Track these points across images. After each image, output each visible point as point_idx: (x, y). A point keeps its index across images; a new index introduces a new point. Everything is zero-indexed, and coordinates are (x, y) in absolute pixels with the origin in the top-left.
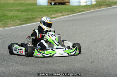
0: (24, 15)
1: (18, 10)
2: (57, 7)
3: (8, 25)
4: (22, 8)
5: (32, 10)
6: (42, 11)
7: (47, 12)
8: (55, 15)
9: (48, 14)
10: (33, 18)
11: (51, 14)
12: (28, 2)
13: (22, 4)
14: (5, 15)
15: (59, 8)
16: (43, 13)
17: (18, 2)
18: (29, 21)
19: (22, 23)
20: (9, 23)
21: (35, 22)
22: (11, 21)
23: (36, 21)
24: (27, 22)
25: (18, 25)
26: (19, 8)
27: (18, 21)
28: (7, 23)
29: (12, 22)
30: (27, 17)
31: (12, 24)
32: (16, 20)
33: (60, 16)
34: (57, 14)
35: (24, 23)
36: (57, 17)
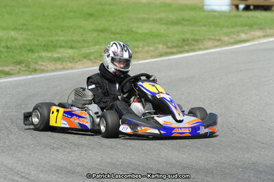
0: (175, 33)
1: (160, 21)
2: (253, 17)
3: (138, 55)
4: (171, 16)
5: (192, 22)
6: (216, 25)
7: (228, 27)
8: (249, 35)
9: (231, 32)
10: (195, 40)
11: (238, 32)
13: (170, 5)
14: (130, 32)
15: (257, 17)
16: (218, 29)
18: (186, 47)
19: (169, 50)
20: (141, 49)
21: (200, 49)
22: (143, 45)
23: (202, 47)
24: (182, 50)
25: (161, 56)
26: (162, 15)
27: (160, 46)
28: (136, 49)
29: (146, 48)
30: (183, 36)
31: (147, 52)
32: (155, 43)
33: (259, 37)
34: (252, 33)
35: (174, 50)
36: (253, 39)
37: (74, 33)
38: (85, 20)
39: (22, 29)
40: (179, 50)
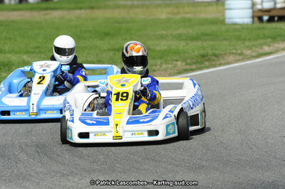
0: (194, 48)
1: (179, 37)
2: (276, 28)
4: (190, 31)
5: (213, 36)
6: (238, 38)
7: (249, 40)
8: (272, 48)
9: (253, 45)
10: (216, 56)
11: (261, 45)
12: (203, 16)
13: (189, 20)
15: (281, 29)
16: (240, 43)
17: (178, 17)
18: (207, 63)
19: (188, 67)
20: (158, 67)
21: (221, 65)
22: (162, 63)
23: (223, 62)
24: (203, 65)
25: (180, 73)
26: (181, 31)
27: (179, 63)
28: (154, 68)
29: (164, 66)
30: (202, 52)
31: (165, 70)
32: (174, 60)
33: (283, 50)
34: (276, 45)
35: (194, 67)
36: (276, 51)
37: (89, 54)
38: (101, 40)
39: (34, 52)
40: (199, 66)
